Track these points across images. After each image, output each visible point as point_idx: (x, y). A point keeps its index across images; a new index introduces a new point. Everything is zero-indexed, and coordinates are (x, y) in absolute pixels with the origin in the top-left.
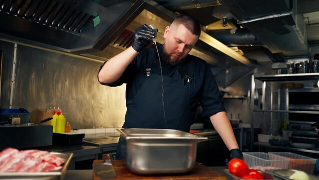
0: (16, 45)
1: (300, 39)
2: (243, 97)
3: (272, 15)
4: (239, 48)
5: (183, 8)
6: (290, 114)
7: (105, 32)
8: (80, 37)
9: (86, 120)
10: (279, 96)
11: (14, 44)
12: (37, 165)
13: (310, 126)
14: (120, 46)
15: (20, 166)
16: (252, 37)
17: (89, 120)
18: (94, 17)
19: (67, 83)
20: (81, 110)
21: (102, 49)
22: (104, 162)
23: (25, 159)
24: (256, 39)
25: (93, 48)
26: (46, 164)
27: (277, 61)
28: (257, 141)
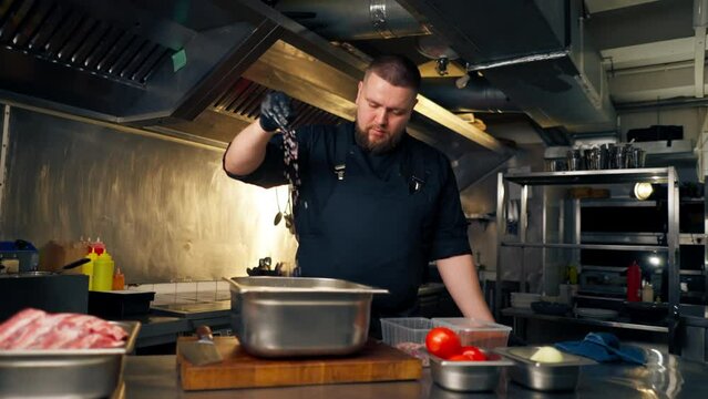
0: (7, 109)
1: (593, 101)
2: (487, 217)
3: (533, 55)
4: (476, 116)
5: (358, 36)
6: (584, 252)
7: (198, 83)
8: (143, 92)
9: (156, 265)
10: (562, 214)
11: (4, 106)
12: (80, 338)
13: (617, 275)
14: (227, 109)
15: (51, 339)
16: (500, 94)
17: (163, 265)
18: (175, 52)
19: (115, 187)
20: (145, 245)
21: (191, 118)
22: (200, 338)
23: (60, 326)
24: (508, 99)
25: (172, 115)
26: (96, 337)
27: (554, 143)
28: (510, 305)
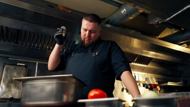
0: (37, 64)
